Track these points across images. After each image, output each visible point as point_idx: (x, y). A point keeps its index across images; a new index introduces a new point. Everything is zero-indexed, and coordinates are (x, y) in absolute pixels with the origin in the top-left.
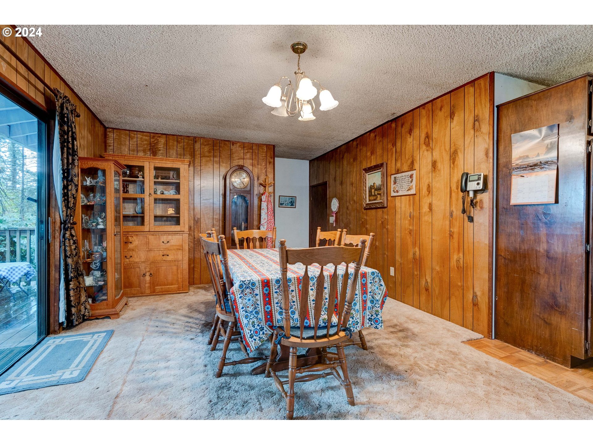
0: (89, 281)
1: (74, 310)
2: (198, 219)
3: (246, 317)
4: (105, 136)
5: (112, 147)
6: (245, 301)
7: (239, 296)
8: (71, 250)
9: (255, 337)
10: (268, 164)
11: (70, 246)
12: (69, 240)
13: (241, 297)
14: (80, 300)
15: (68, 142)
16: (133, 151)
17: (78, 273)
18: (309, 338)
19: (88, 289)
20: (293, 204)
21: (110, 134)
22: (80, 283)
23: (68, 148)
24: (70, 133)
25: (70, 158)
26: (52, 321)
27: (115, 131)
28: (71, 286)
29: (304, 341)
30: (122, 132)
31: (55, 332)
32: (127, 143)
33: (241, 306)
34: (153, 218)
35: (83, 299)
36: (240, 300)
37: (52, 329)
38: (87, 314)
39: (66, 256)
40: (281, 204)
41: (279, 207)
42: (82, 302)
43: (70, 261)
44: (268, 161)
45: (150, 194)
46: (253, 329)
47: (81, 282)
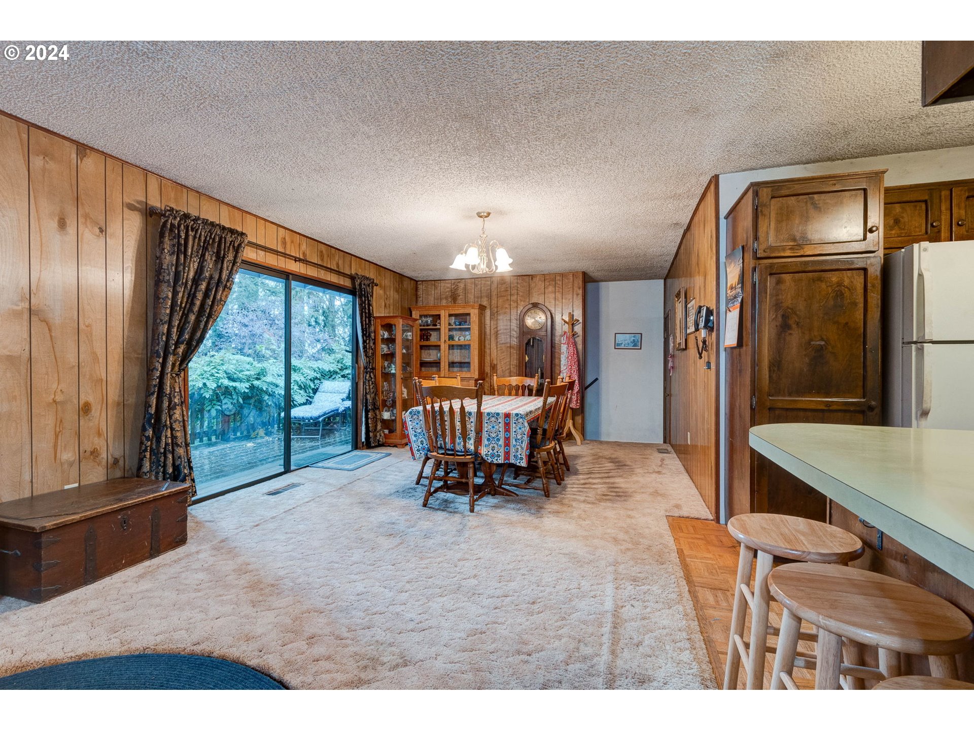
0: (386, 415)
1: (371, 434)
2: (494, 365)
3: (415, 436)
4: (416, 289)
5: (421, 299)
6: (414, 424)
7: (409, 420)
8: (369, 388)
9: (421, 452)
10: (575, 296)
11: (369, 386)
12: (369, 381)
13: (411, 421)
14: (376, 428)
15: (365, 308)
16: (438, 299)
17: (375, 407)
18: (442, 454)
19: (384, 422)
20: (637, 344)
21: (420, 287)
22: (376, 415)
23: (365, 313)
24: (367, 302)
25: (367, 320)
26: (359, 440)
27: (424, 282)
28: (369, 416)
29: (438, 455)
30: (429, 283)
31: (360, 449)
32: (433, 292)
33: (411, 427)
34: (447, 364)
35: (379, 427)
36: (410, 423)
37: (359, 446)
38: (381, 440)
39: (366, 393)
40: (617, 346)
41: (615, 348)
42: (378, 430)
43: (368, 396)
44: (575, 293)
45: (445, 341)
46: (421, 445)
47: (378, 414)
